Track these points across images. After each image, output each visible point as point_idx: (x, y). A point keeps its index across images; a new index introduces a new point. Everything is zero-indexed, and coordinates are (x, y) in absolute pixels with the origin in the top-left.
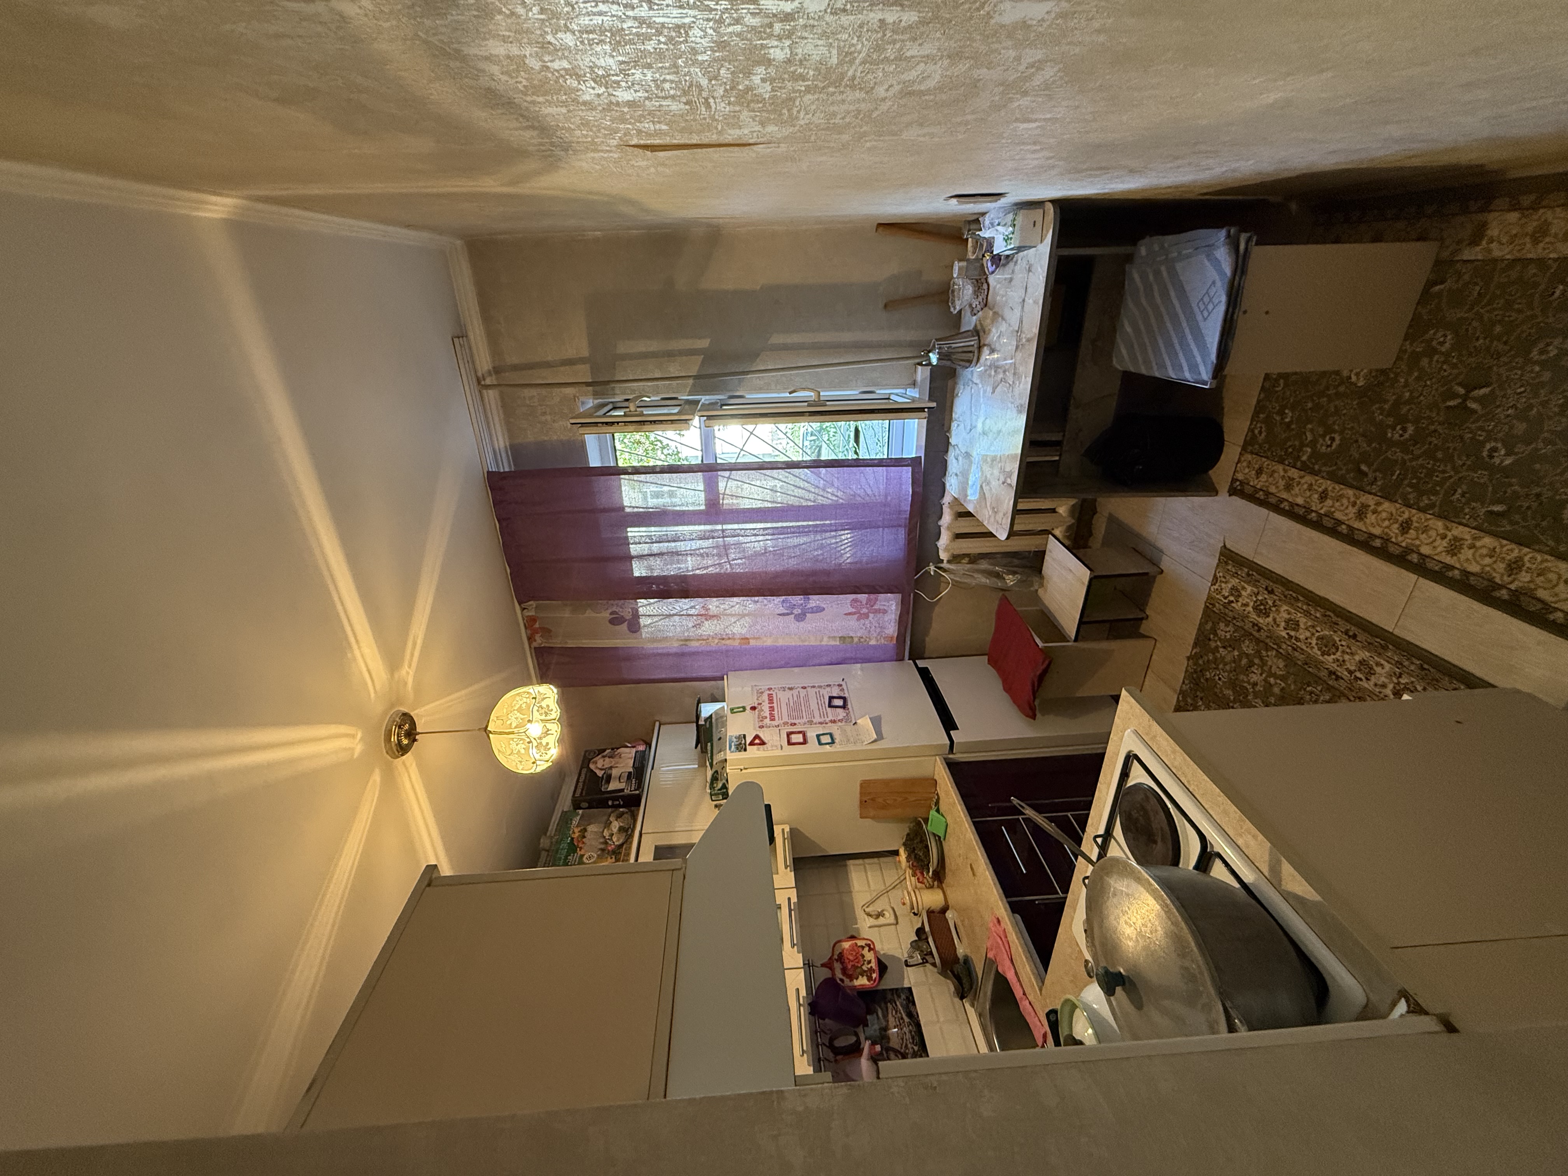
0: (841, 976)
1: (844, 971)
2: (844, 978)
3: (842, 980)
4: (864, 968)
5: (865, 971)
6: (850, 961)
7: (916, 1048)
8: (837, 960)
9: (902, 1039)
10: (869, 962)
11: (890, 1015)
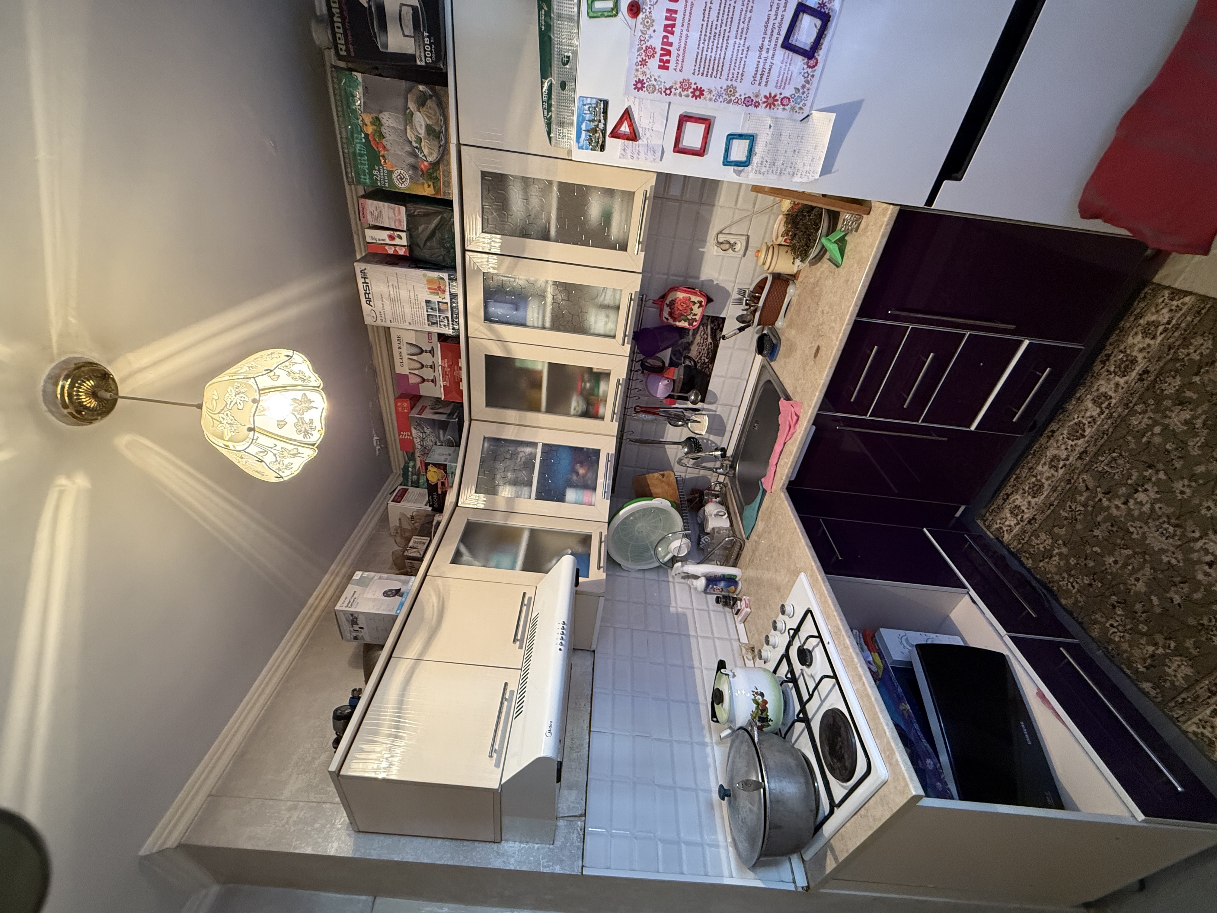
0: (667, 316)
1: (671, 314)
2: (669, 318)
3: (667, 319)
4: (689, 317)
5: (688, 319)
6: (678, 309)
7: (707, 360)
8: (668, 305)
9: (700, 353)
10: (695, 315)
11: (699, 334)
